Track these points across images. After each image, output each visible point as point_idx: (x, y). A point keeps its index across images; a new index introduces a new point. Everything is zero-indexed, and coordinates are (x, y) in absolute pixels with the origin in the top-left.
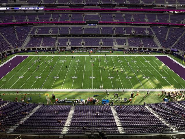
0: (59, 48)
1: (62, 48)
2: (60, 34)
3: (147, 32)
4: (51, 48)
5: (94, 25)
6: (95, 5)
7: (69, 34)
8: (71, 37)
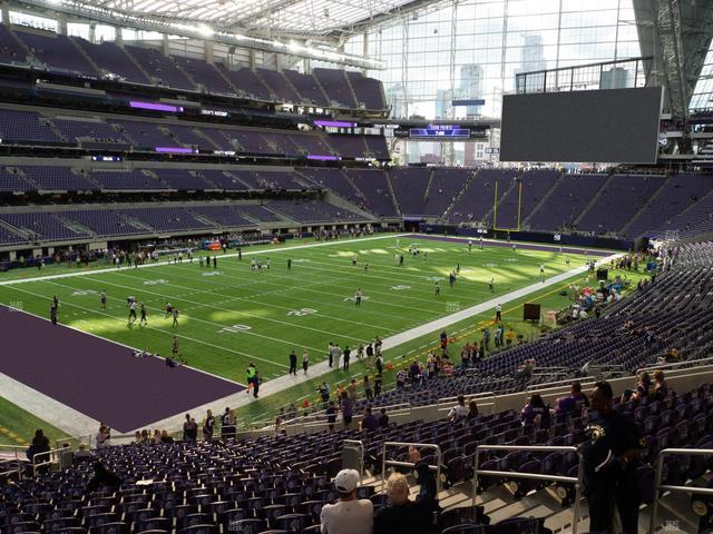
0: (51, 251)
3: (302, 183)
5: (115, 160)
6: (80, 82)
7: (41, 192)
8: (54, 208)
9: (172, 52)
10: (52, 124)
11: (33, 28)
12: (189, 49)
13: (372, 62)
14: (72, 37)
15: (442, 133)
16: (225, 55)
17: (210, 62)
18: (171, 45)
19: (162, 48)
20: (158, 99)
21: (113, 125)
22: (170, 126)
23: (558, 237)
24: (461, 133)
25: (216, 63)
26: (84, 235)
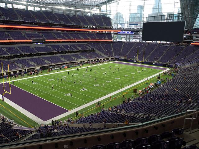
0: (27, 70)
1: (30, 69)
2: (12, 55)
3: (89, 48)
4: (18, 72)
5: (41, 44)
6: (31, 23)
7: (23, 54)
8: (27, 58)
9: (55, 12)
10: (25, 35)
11: (19, 9)
12: (59, 11)
13: (108, 13)
14: (29, 10)
15: (126, 33)
16: (69, 12)
17: (65, 14)
18: (55, 11)
19: (52, 11)
20: (52, 26)
21: (40, 34)
22: (55, 33)
23: (154, 63)
24: (132, 33)
25: (67, 15)
26: (34, 66)
